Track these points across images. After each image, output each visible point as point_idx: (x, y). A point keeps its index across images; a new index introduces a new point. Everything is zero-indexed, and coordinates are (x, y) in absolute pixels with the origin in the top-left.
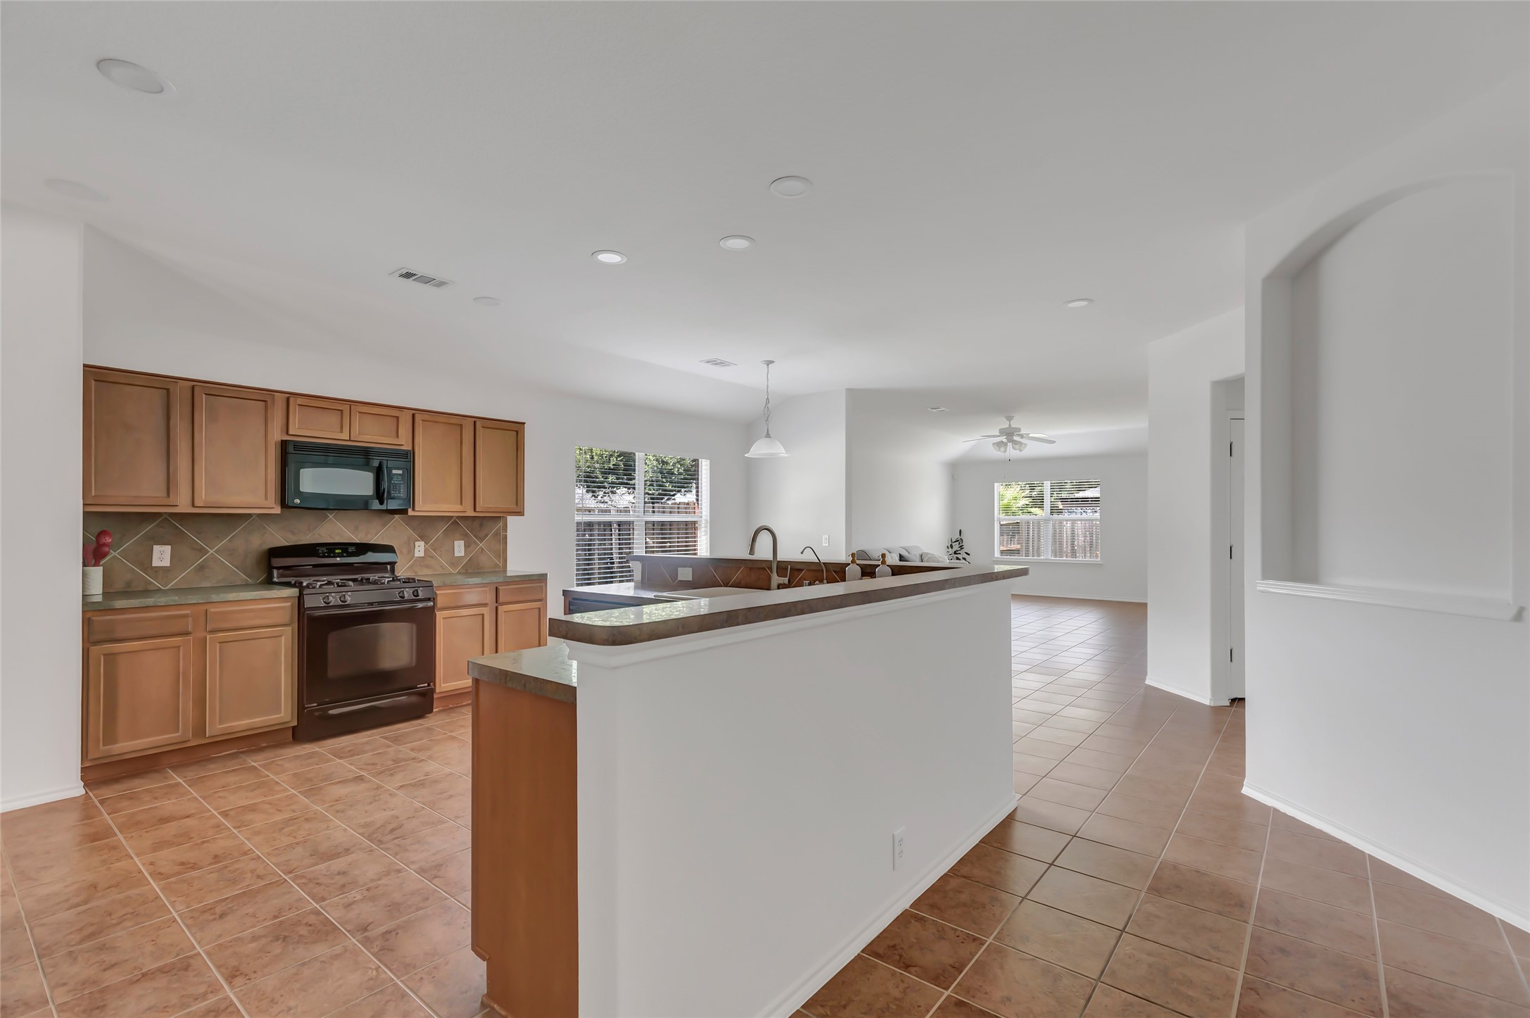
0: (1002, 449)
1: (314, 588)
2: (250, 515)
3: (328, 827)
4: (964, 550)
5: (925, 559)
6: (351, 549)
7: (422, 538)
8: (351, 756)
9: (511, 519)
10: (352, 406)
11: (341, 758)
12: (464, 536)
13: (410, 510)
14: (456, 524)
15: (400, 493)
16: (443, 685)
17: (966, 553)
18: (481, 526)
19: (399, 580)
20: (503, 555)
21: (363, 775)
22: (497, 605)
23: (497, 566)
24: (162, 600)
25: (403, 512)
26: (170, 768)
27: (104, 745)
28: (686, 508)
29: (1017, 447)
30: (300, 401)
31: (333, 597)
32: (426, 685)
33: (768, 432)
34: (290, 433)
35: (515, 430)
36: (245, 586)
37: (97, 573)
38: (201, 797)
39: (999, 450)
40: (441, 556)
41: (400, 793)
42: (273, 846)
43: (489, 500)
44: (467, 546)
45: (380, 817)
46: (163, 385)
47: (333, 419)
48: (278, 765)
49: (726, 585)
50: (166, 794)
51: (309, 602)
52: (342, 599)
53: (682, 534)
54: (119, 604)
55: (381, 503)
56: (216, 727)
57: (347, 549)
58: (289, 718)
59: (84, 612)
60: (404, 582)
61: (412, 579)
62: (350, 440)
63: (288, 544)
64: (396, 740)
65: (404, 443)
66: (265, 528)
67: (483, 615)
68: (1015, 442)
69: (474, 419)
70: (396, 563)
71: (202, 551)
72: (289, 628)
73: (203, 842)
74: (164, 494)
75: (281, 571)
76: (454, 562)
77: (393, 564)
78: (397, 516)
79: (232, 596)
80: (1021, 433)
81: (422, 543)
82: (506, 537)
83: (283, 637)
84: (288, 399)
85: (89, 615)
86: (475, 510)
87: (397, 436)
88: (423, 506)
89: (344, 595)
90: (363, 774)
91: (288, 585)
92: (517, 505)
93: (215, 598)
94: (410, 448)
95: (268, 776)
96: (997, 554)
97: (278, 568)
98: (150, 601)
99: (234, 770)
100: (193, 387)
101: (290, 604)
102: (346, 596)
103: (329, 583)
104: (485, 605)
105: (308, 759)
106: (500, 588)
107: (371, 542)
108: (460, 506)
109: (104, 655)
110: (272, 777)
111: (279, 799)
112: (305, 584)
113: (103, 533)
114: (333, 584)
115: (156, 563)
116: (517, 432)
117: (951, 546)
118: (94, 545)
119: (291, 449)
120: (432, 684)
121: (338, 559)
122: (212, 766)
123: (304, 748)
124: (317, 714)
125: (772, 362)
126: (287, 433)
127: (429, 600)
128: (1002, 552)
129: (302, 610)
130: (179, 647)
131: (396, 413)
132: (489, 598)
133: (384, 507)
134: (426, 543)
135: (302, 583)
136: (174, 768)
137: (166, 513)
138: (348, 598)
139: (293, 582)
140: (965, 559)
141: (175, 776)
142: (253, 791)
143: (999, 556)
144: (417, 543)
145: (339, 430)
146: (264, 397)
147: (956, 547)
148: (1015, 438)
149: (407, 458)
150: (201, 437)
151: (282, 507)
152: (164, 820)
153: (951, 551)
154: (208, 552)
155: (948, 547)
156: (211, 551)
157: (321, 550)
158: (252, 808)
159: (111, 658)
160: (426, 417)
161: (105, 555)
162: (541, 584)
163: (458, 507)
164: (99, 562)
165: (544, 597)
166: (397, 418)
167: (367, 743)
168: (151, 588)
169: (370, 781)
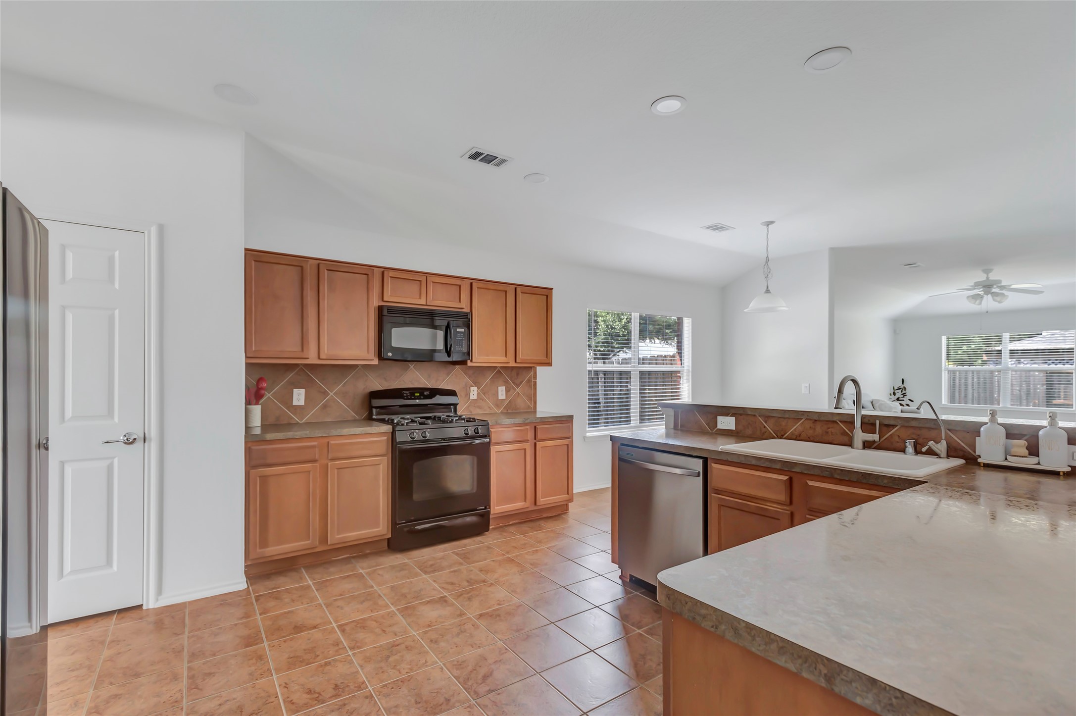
0: (978, 302)
1: (403, 425)
2: (356, 366)
3: (426, 662)
5: (876, 405)
6: (426, 393)
7: (476, 384)
8: (434, 571)
9: (540, 370)
10: (428, 277)
11: (426, 573)
12: (506, 383)
13: (469, 361)
14: (500, 373)
15: (462, 348)
16: (496, 509)
17: (910, 400)
18: (518, 374)
19: (464, 419)
20: (533, 398)
21: (446, 596)
22: (535, 441)
23: (529, 407)
24: (298, 434)
25: (463, 363)
26: (304, 567)
27: (260, 548)
28: (663, 360)
29: (998, 299)
30: (392, 274)
31: (416, 433)
32: (484, 507)
33: (767, 287)
34: (385, 299)
35: (546, 294)
36: (353, 422)
37: (257, 410)
38: (324, 604)
39: (974, 303)
40: (489, 399)
41: (482, 623)
42: (382, 681)
43: (526, 353)
44: (507, 391)
45: (470, 654)
46: (298, 263)
47: (415, 287)
48: (379, 574)
49: (781, 437)
50: (300, 596)
51: (400, 437)
52: (424, 435)
53: (660, 382)
54: (270, 436)
55: (449, 356)
56: (336, 537)
57: (423, 392)
58: (385, 532)
59: (246, 442)
60: (467, 421)
61: (472, 418)
62: (426, 305)
63: (382, 389)
64: (465, 557)
65: (464, 306)
66: (367, 376)
67: (525, 449)
68: (994, 295)
69: (516, 286)
70: (458, 404)
71: (325, 394)
72: (385, 458)
73: (326, 664)
74: (300, 349)
75: (378, 410)
76: (498, 403)
77: (455, 405)
78: (457, 367)
79: (346, 431)
80: (1003, 284)
81: (475, 389)
82: (535, 384)
83: (381, 465)
84: (383, 273)
85: (249, 445)
86: (516, 362)
87: (460, 301)
88: (479, 358)
89: (425, 432)
90: (445, 594)
91: (383, 421)
92: (547, 357)
93: (334, 432)
94: (469, 311)
95: (372, 587)
96: (945, 401)
97: (376, 408)
98: (289, 434)
99: (348, 576)
100: (319, 265)
101: (386, 438)
102: (426, 432)
103: (413, 421)
104: (526, 441)
105: (400, 571)
106: (537, 426)
107: (439, 388)
108: (505, 358)
109: (260, 477)
110: (376, 588)
111: (383, 617)
112: (395, 421)
113: (261, 380)
114: (416, 422)
115: (295, 403)
116: (547, 296)
117: (894, 394)
118: (253, 390)
119: (385, 312)
120: (488, 507)
121: (417, 401)
122: (332, 570)
123: (397, 558)
124: (406, 529)
125: (772, 222)
126: (383, 300)
127: (486, 436)
128: (950, 400)
129: (395, 443)
130: (309, 472)
131: (458, 282)
132: (530, 435)
133: (450, 359)
134: (478, 388)
135: (393, 420)
136: (308, 567)
137: (301, 364)
138: (428, 435)
139: (387, 419)
141: (308, 578)
142: (362, 603)
143: (947, 403)
144: (472, 389)
145: (418, 297)
146: (366, 271)
147: (899, 394)
148: (994, 290)
149: (466, 320)
150: (324, 304)
151: (379, 359)
152: (298, 629)
153: (895, 398)
154: (329, 394)
155: (890, 395)
156: (331, 394)
157: (406, 393)
158: (361, 625)
159: (264, 479)
160: (481, 285)
161: (261, 396)
162: (568, 424)
163: (502, 359)
164: (258, 403)
165: (571, 435)
166: (460, 286)
167: (443, 558)
168: (293, 422)
169: (453, 605)
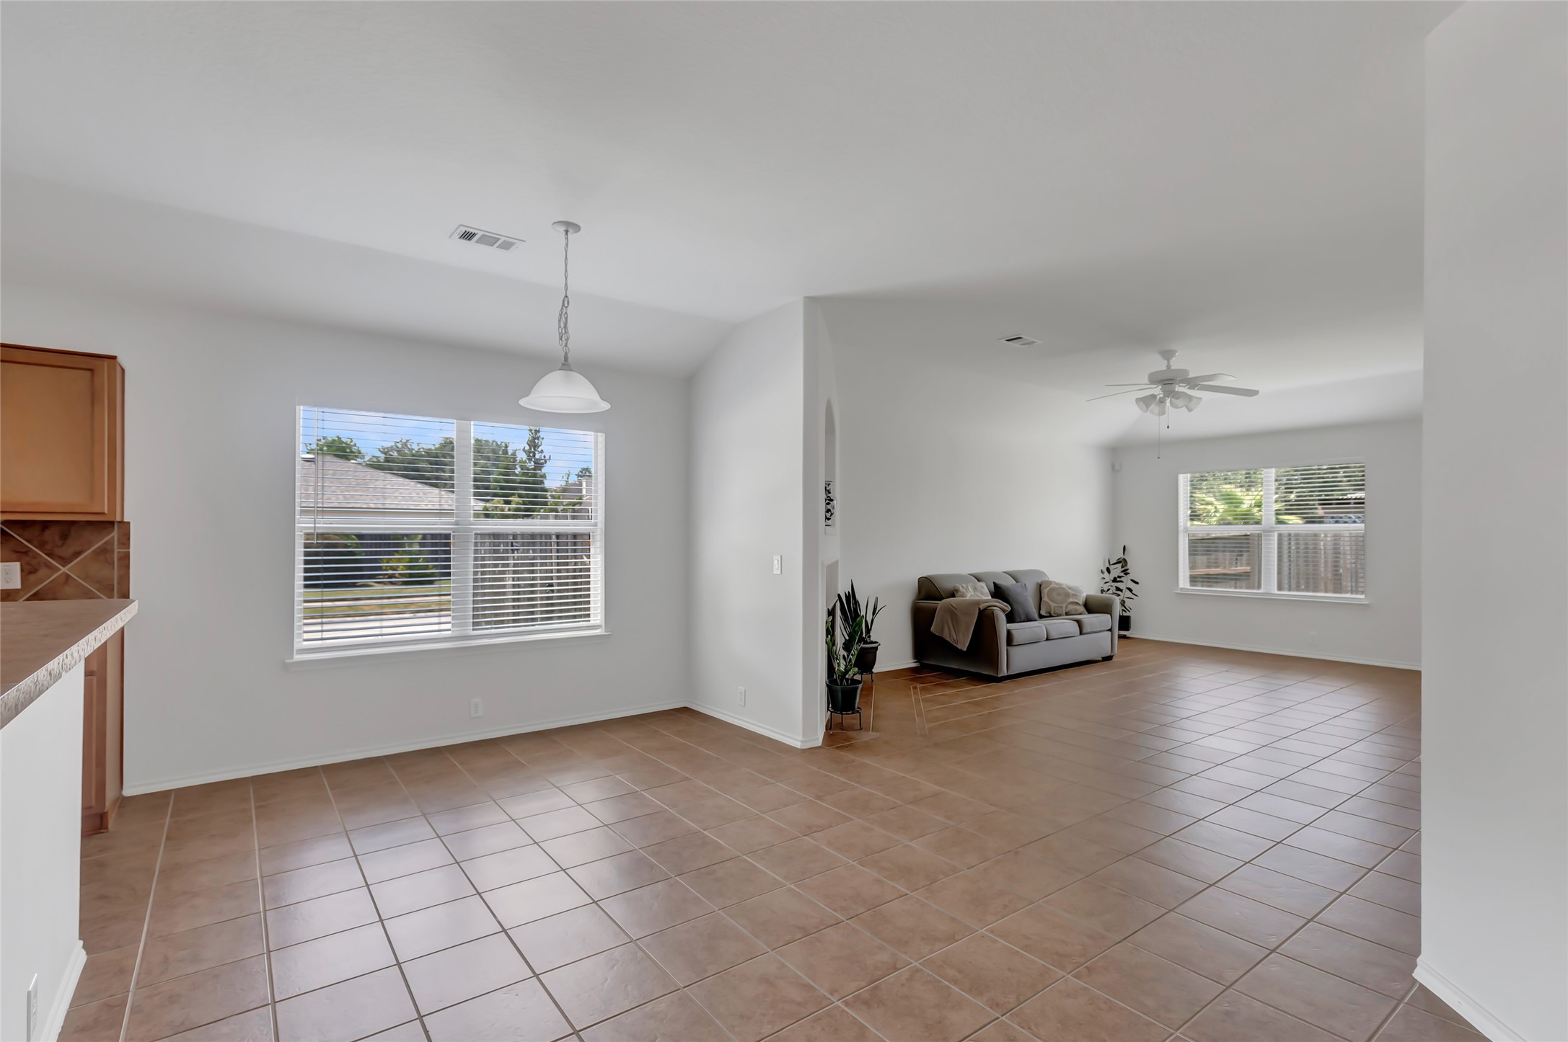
0: (1154, 410)
4: (1130, 577)
12: (22, 555)
14: (4, 534)
17: (1132, 581)
18: (65, 537)
29: (1179, 402)
44: (27, 572)
68: (1178, 397)
80: (1191, 379)
96: (1184, 582)
116: (93, 371)
117: (1108, 570)
128: (1194, 580)
140: (1130, 590)
143: (1187, 586)
147: (1116, 572)
148: (1178, 389)
153: (1108, 577)
155: (1102, 572)
